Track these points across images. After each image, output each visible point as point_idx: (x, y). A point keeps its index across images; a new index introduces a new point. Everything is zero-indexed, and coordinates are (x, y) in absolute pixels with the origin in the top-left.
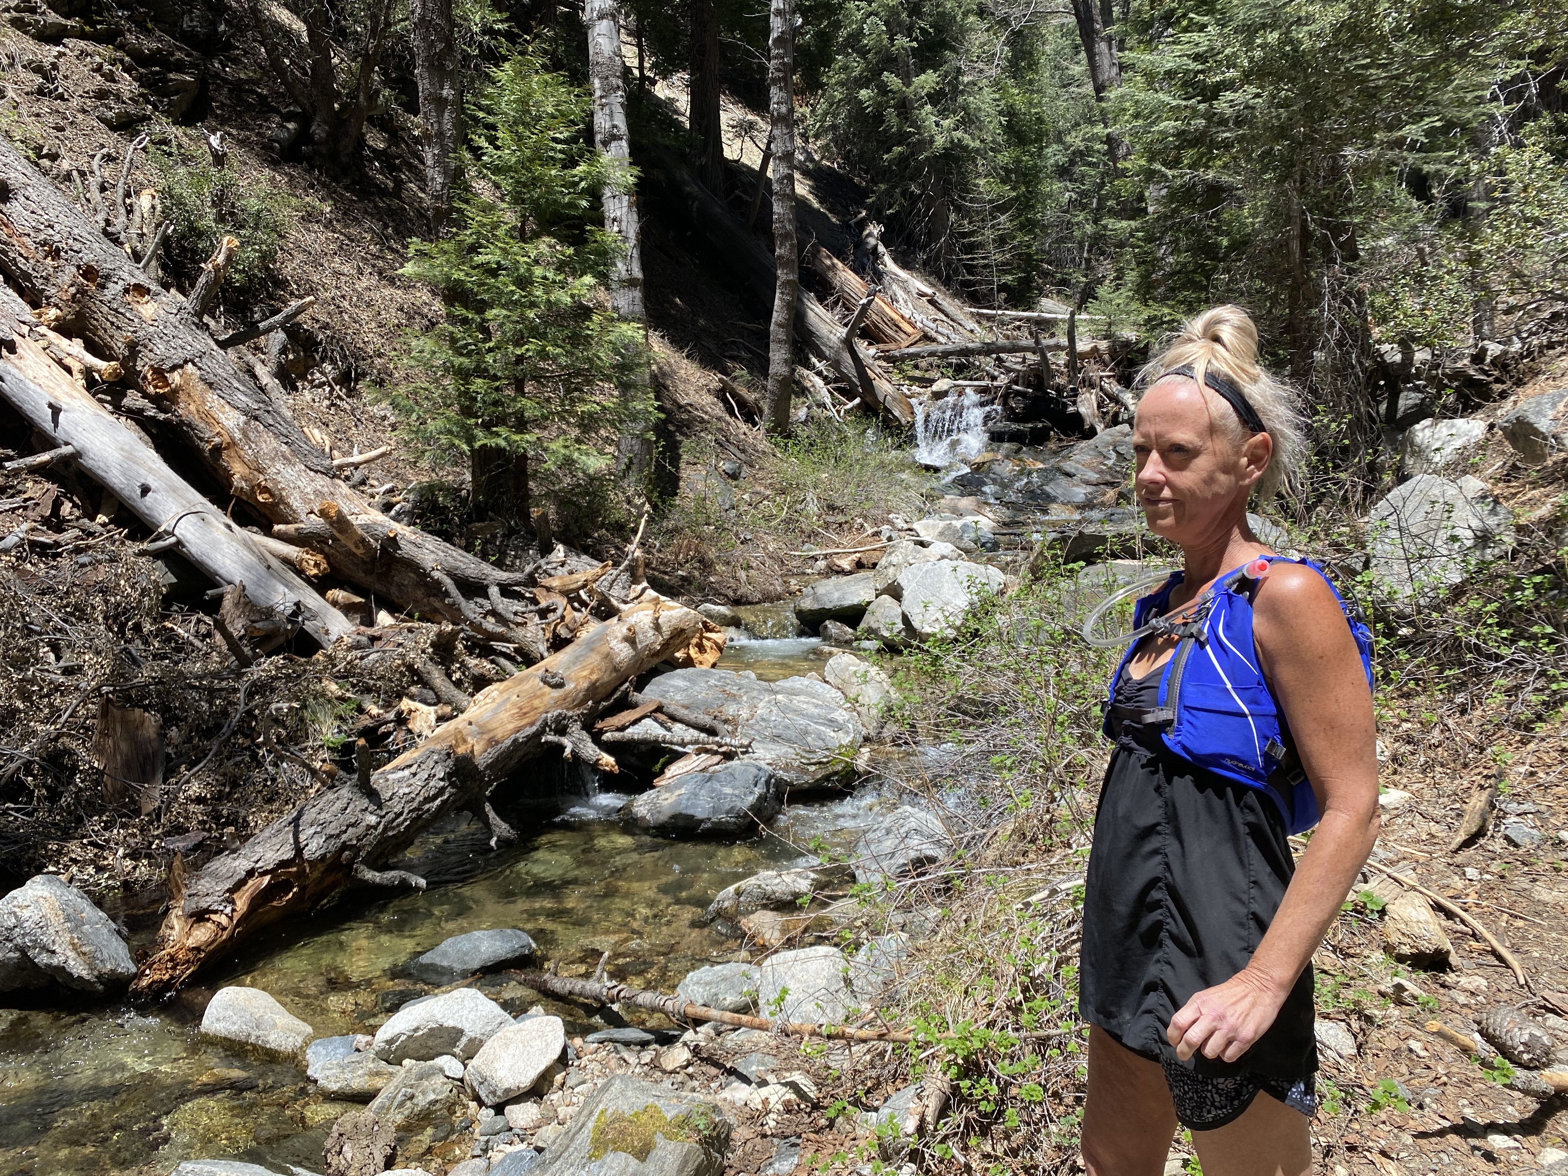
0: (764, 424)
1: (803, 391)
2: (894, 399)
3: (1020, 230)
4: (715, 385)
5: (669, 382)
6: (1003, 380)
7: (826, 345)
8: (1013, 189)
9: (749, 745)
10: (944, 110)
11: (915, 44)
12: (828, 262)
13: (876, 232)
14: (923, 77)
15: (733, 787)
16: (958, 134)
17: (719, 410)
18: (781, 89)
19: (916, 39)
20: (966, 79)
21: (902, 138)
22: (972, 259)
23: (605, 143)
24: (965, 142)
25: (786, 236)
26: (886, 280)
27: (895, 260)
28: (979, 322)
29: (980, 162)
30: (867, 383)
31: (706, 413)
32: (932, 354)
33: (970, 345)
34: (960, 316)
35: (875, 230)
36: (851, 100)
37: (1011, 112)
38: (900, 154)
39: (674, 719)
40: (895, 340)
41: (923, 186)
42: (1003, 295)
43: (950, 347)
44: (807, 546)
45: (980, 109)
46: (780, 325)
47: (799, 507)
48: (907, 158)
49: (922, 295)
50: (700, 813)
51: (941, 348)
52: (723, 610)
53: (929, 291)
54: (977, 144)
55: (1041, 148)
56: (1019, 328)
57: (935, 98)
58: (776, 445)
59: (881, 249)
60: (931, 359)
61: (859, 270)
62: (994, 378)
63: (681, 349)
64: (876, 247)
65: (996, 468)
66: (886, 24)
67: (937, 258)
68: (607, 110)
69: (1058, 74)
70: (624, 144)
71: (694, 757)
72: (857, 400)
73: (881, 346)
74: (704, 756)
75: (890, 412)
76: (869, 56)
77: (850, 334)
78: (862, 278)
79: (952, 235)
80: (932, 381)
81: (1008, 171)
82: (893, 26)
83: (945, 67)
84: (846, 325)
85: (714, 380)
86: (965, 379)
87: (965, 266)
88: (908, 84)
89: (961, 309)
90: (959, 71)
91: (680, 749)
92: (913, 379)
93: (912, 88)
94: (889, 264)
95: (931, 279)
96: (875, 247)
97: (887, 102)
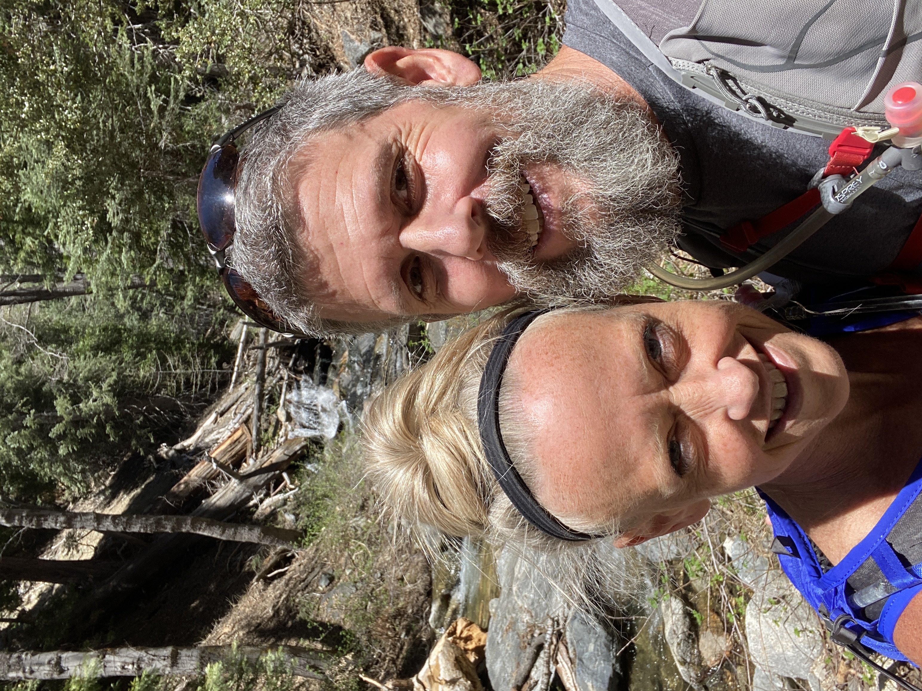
0: (295, 550)
1: (273, 515)
2: (287, 448)
3: (180, 350)
4: (261, 585)
5: (254, 622)
6: (284, 373)
7: (242, 495)
8: (151, 352)
9: (553, 619)
10: (86, 394)
11: (32, 411)
12: (182, 486)
13: (165, 449)
14: (58, 408)
15: (589, 642)
16: (105, 386)
17: (280, 583)
18: (46, 520)
19: (29, 410)
20: (66, 378)
21: (101, 426)
22: (196, 385)
23: (62, 671)
24: (112, 382)
25: (158, 523)
26: (201, 445)
27: (188, 437)
28: (241, 383)
29: (127, 373)
30: (273, 467)
31: (281, 595)
32: (259, 419)
33: (257, 392)
34: (234, 396)
35: (164, 450)
36: (64, 461)
37: (96, 349)
38: (112, 427)
39: (527, 677)
40: (245, 443)
41: (139, 413)
42: (225, 365)
43: (255, 406)
44: (389, 530)
45: (90, 370)
46: (223, 532)
47: (359, 532)
48: (116, 423)
49: (216, 420)
50: (608, 673)
51: (255, 412)
52: (435, 607)
53: (213, 416)
54: (114, 375)
55: (125, 330)
56: (249, 356)
57: (75, 400)
58: (310, 541)
59: (178, 446)
60: (262, 420)
61: (191, 465)
62: (282, 378)
63: (229, 607)
64: (175, 450)
65: (344, 384)
66: (14, 431)
67: (191, 408)
68: (35, 668)
69: (74, 313)
70: (64, 655)
71: (560, 665)
72: (285, 475)
73: (248, 454)
74: (559, 658)
75: (296, 453)
76: (35, 444)
77: (236, 476)
78: (197, 463)
79: (177, 396)
80: (278, 421)
81: (138, 354)
82: (17, 426)
83: (54, 391)
84: (229, 479)
85: (256, 584)
86: (279, 398)
87: (200, 389)
88: (61, 418)
89: (230, 394)
90: (60, 381)
91: (553, 676)
92: (275, 434)
93: (65, 416)
94: (190, 442)
95: (206, 413)
96: (177, 451)
97: (72, 435)
